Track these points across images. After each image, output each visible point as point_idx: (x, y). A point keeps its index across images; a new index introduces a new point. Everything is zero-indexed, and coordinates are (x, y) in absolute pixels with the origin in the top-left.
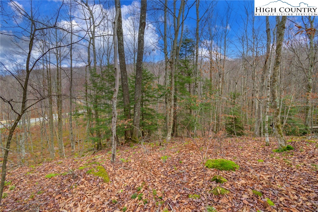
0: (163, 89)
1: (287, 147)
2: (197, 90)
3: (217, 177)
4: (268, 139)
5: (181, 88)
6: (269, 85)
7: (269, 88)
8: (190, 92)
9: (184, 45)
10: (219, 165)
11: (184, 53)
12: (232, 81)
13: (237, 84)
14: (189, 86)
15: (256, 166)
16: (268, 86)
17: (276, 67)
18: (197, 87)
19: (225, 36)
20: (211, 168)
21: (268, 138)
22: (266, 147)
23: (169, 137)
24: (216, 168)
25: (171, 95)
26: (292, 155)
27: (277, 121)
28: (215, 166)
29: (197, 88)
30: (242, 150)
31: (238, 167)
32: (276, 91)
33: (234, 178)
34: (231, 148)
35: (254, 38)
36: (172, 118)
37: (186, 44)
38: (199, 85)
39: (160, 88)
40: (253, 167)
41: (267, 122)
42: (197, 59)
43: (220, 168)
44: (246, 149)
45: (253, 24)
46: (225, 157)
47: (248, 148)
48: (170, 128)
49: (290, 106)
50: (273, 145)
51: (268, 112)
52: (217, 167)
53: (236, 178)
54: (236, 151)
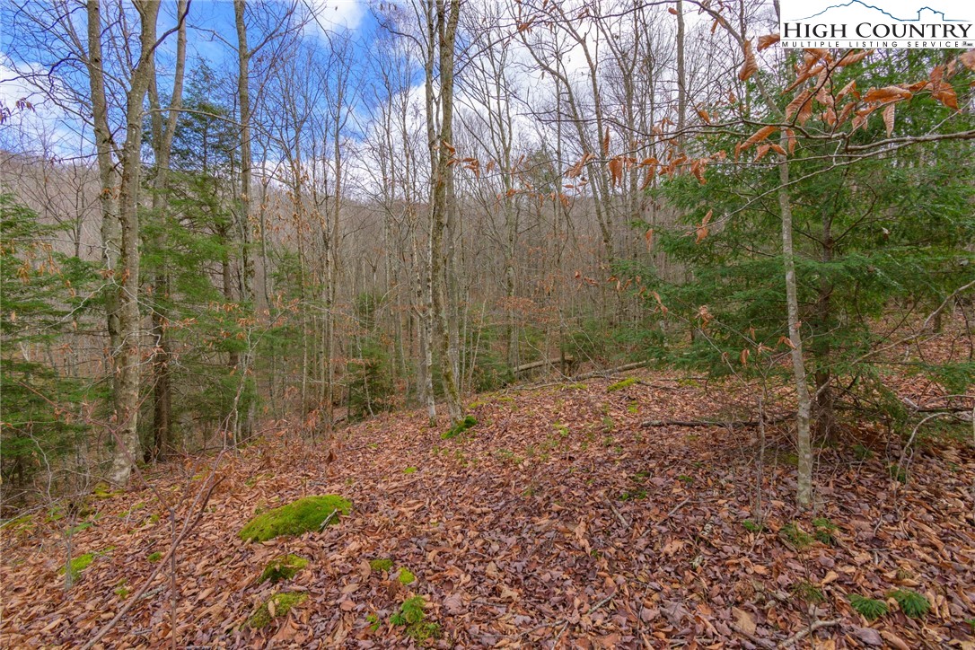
0: (97, 277)
1: (467, 422)
2: (250, 286)
3: (275, 563)
4: (433, 410)
5: (184, 276)
6: (430, 277)
7: (430, 284)
8: (226, 290)
9: (197, 124)
10: (293, 522)
11: (197, 149)
12: (364, 263)
13: (374, 270)
14: (222, 271)
15: (396, 488)
16: (429, 280)
17: (437, 235)
18: (250, 273)
19: (338, 132)
20: (267, 540)
21: (434, 407)
22: (430, 431)
23: (123, 467)
24: (285, 533)
25: (127, 300)
26: (473, 437)
27: (446, 365)
28: (281, 529)
29: (252, 276)
30: (377, 452)
31: (347, 507)
32: (441, 293)
33: (332, 545)
34: (348, 453)
35: (407, 156)
36: (132, 392)
37: (201, 119)
38: (258, 267)
39: (78, 271)
40: (391, 492)
41: (429, 367)
42: (246, 181)
43: (295, 529)
44: (387, 448)
45: (404, 119)
46: (325, 487)
47: (391, 442)
48: (128, 432)
49: (481, 326)
50: (443, 421)
51: (430, 344)
52: (286, 528)
53: (336, 544)
54: (361, 459)
